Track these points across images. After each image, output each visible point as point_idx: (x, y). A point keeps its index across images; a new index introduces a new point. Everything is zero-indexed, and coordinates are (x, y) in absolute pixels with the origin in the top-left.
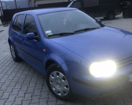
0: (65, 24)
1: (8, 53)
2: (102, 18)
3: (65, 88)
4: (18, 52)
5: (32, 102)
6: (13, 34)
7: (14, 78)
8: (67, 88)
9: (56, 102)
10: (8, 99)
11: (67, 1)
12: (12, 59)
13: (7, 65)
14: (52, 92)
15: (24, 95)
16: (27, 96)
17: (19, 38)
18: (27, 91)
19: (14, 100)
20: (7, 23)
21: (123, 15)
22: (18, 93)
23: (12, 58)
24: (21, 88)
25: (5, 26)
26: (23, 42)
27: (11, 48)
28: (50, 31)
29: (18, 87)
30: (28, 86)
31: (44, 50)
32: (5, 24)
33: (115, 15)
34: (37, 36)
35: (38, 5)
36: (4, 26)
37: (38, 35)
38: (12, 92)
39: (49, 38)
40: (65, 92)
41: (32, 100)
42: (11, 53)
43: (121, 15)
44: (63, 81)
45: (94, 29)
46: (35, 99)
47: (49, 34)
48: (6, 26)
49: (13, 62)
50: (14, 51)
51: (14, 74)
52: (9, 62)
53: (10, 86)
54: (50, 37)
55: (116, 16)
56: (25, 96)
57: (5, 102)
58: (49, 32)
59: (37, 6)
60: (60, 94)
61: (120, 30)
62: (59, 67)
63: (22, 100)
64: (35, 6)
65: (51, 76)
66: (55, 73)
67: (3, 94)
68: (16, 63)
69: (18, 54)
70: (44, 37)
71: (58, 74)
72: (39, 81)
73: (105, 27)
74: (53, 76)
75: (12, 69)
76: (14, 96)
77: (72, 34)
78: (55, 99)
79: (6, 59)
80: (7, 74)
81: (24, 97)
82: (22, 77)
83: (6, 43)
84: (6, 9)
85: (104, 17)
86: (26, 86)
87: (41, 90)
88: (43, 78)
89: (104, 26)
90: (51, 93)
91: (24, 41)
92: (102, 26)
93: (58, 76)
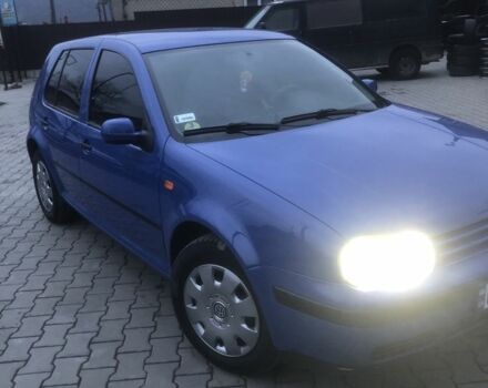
0: (244, 90)
1: (25, 189)
2: (373, 71)
3: (245, 326)
4: (63, 189)
5: (119, 375)
6: (46, 119)
7: (49, 284)
8: (249, 326)
9: (209, 376)
10: (27, 361)
11: (245, 4)
12: (40, 214)
13: (19, 233)
14: (191, 342)
15: (86, 351)
16: (98, 351)
17: (65, 133)
18: (98, 333)
19: (50, 368)
20: (16, 76)
21: (448, 64)
22: (63, 342)
23: (40, 209)
24: (75, 324)
25: (9, 85)
26: (86, 152)
27: (39, 170)
28: (192, 115)
29: (63, 318)
30: (100, 314)
31: (170, 186)
32: (9, 78)
33: (420, 62)
34: (144, 132)
35: (136, 13)
36: (6, 89)
37: (146, 129)
38: (41, 337)
39: (186, 142)
40: (241, 342)
41: (116, 368)
42: (34, 191)
43: (443, 63)
44: (237, 300)
45: (352, 112)
46: (131, 366)
47: (187, 128)
48: (13, 88)
49: (44, 225)
50: (48, 183)
51: (46, 269)
52: (29, 224)
53: (33, 313)
54: (190, 136)
55: (424, 68)
56: (91, 351)
57: (15, 375)
58: (186, 119)
59: (131, 17)
60: (223, 349)
61: (437, 119)
62: (222, 248)
63: (80, 369)
64: (125, 16)
65: (192, 280)
66: (206, 269)
67: (6, 343)
68: (57, 230)
69: (64, 195)
70: (171, 135)
71: (219, 275)
72: (143, 297)
73: (391, 108)
74: (199, 282)
75: (40, 251)
76: (50, 353)
77: (274, 128)
78: (202, 367)
79: (18, 212)
80: (21, 267)
81: (89, 356)
82: (78, 282)
83: (15, 152)
84: (15, 22)
85: (378, 70)
86: (96, 316)
87: (149, 331)
88: (158, 287)
89: (387, 103)
90: (187, 343)
91: (90, 149)
92: (381, 103)
93: (217, 283)
